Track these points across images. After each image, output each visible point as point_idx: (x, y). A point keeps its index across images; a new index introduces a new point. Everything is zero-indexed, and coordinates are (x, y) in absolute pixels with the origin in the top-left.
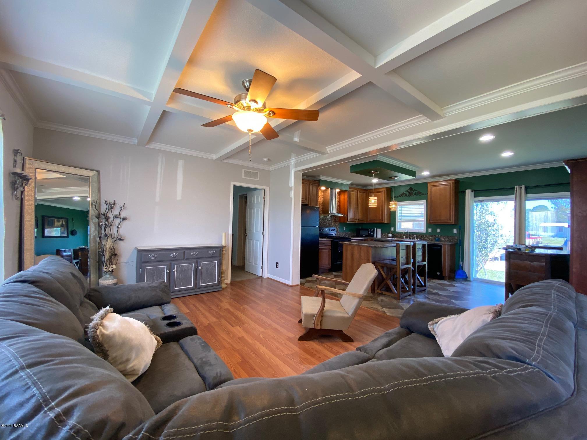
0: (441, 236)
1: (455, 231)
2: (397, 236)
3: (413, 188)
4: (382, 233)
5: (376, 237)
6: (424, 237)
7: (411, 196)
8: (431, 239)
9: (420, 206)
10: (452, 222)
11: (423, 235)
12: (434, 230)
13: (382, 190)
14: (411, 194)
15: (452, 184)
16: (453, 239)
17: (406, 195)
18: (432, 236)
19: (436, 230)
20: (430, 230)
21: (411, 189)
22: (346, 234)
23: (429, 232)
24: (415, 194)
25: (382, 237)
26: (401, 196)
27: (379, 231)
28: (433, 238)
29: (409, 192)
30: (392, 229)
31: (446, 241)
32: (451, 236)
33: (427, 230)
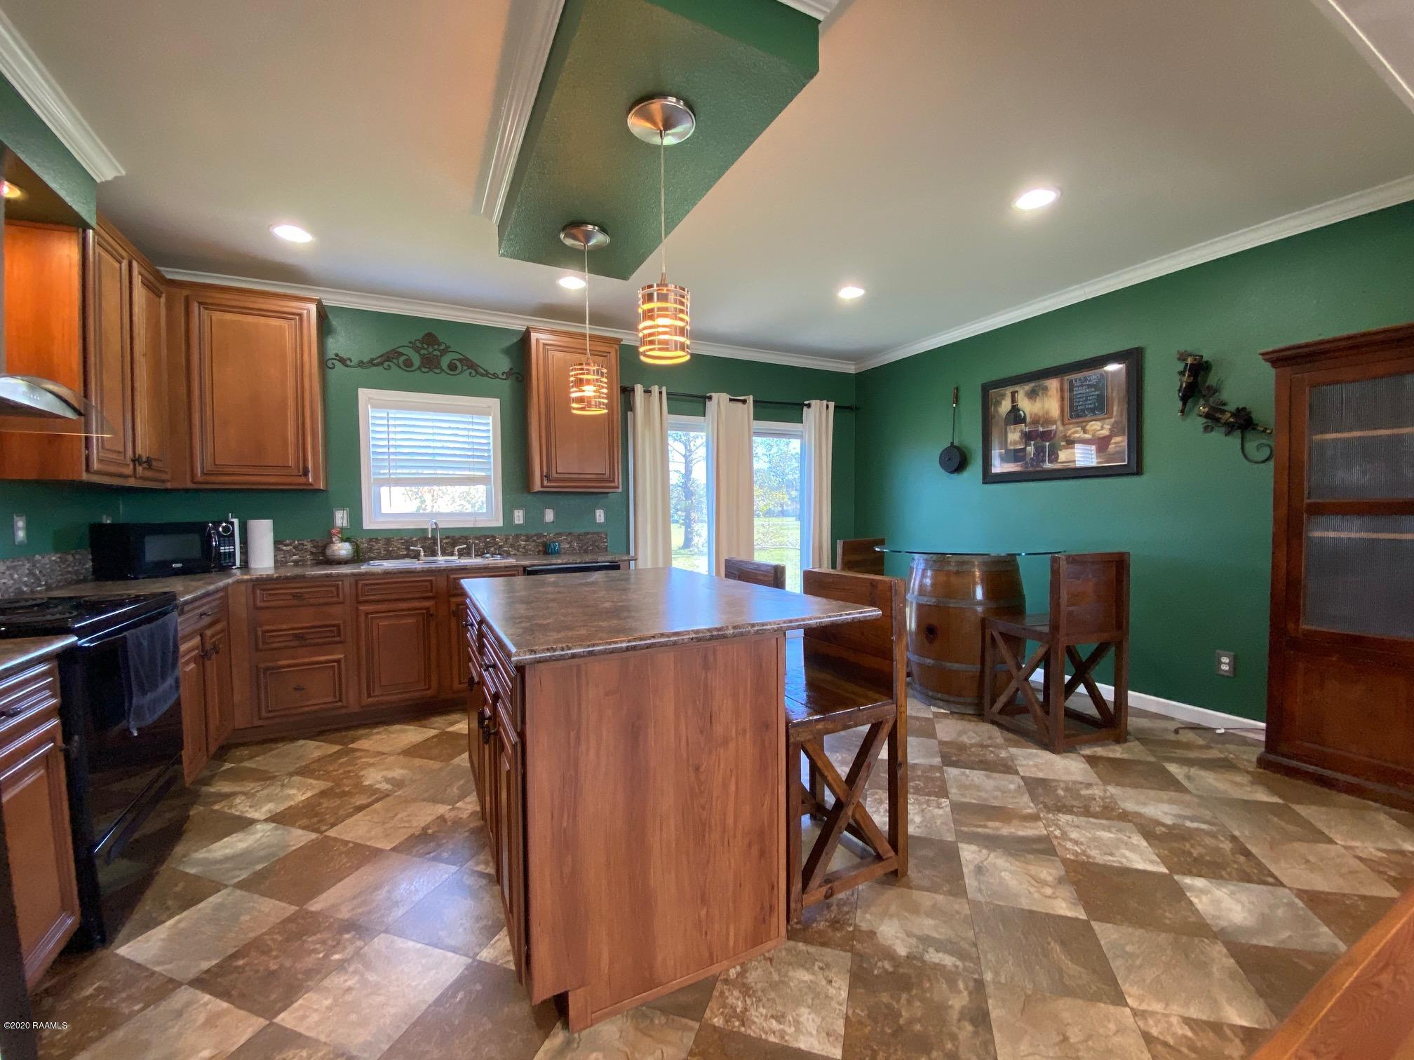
0: (560, 534)
1: (600, 516)
2: (370, 549)
3: (441, 338)
4: (277, 543)
5: (245, 565)
6: (496, 544)
7: (431, 370)
8: (524, 548)
9: (475, 420)
10: (616, 484)
11: (494, 537)
12: (534, 517)
13: (293, 306)
14: (430, 363)
15: (613, 354)
16: (596, 541)
17: (408, 363)
18: (528, 538)
19: (543, 515)
20: (519, 517)
21: (430, 339)
22: (31, 573)
23: (517, 522)
24: (452, 367)
25: (278, 564)
26: (381, 364)
27: (263, 532)
28: (531, 546)
29: (423, 352)
30: (341, 518)
31: (575, 549)
32: (588, 534)
33: (508, 515)
